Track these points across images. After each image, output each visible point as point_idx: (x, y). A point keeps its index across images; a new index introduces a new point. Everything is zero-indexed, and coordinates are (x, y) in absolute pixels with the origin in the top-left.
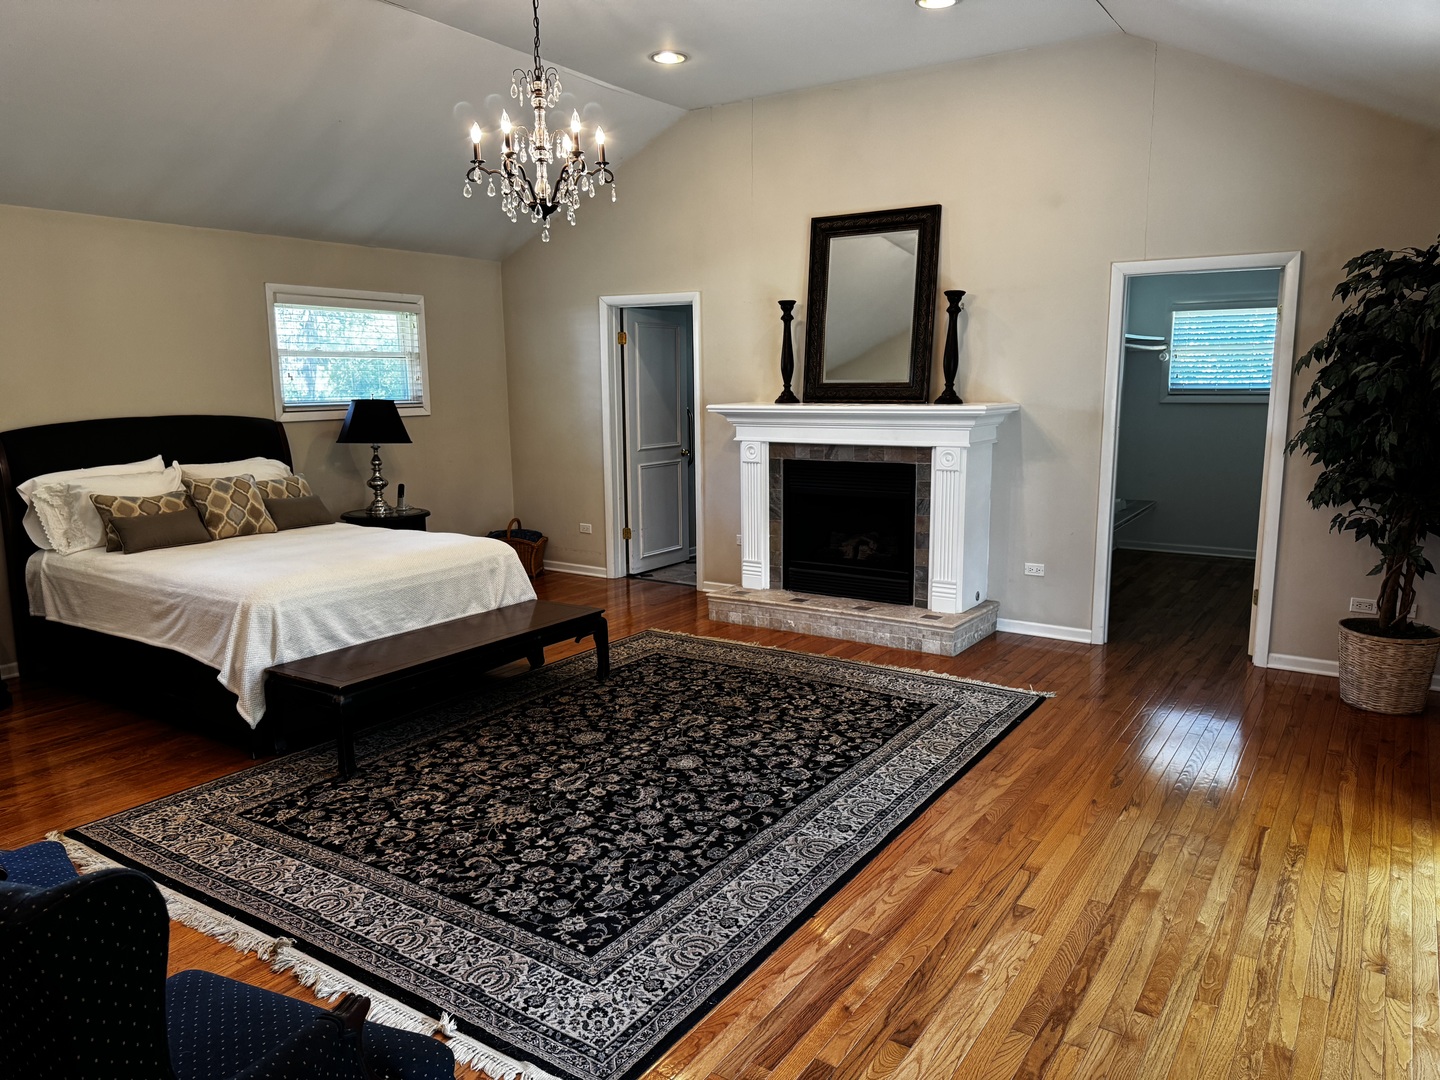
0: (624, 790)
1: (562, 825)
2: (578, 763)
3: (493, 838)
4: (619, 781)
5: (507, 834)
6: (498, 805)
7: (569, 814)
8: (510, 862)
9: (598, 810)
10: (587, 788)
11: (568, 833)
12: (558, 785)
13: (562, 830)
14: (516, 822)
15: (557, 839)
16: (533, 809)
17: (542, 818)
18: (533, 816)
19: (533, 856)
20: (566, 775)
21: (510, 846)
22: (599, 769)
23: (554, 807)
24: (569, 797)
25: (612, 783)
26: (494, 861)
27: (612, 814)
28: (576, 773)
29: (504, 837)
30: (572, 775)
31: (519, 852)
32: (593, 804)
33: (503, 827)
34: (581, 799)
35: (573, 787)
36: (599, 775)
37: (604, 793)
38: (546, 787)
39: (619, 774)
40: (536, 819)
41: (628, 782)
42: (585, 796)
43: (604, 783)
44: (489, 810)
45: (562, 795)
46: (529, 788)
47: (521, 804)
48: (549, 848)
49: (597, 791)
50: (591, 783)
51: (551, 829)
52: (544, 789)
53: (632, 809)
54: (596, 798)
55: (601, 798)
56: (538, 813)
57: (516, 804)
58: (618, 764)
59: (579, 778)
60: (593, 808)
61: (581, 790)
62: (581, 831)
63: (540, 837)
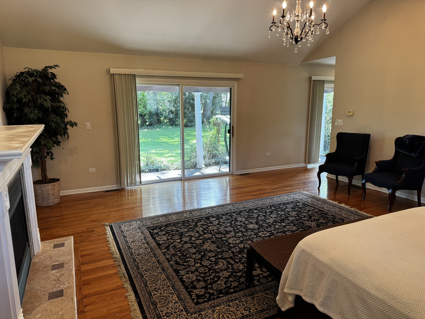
0: (276, 223)
1: (296, 219)
2: (286, 234)
3: (315, 220)
4: (276, 225)
5: (311, 219)
6: (313, 227)
7: (294, 220)
8: (310, 214)
9: (286, 220)
10: (286, 226)
11: (295, 217)
12: (295, 228)
13: (297, 218)
14: (308, 221)
15: (299, 216)
16: (303, 224)
17: (301, 221)
18: (303, 222)
19: (305, 214)
20: (291, 231)
21: (310, 217)
22: (280, 230)
23: (297, 223)
24: (292, 225)
25: (278, 225)
26: (314, 215)
27: (283, 218)
28: (288, 231)
29: (312, 219)
30: (289, 230)
31: (308, 216)
32: (286, 221)
33: (312, 221)
34: (289, 223)
35: (290, 227)
36: (281, 229)
37: (282, 223)
38: (298, 228)
39: (275, 227)
40: (303, 221)
41: (274, 225)
42: (288, 224)
43: (281, 226)
44: (316, 226)
45: (294, 225)
46: (304, 229)
47: (306, 226)
48: (301, 215)
49: (283, 224)
50: (284, 227)
51: (300, 218)
52: (299, 228)
53: (277, 218)
54: (285, 223)
55: (283, 222)
56: (302, 222)
57: (308, 226)
58: (273, 230)
59: (288, 229)
60: (287, 220)
61: (288, 225)
62: (292, 216)
63: (302, 217)
